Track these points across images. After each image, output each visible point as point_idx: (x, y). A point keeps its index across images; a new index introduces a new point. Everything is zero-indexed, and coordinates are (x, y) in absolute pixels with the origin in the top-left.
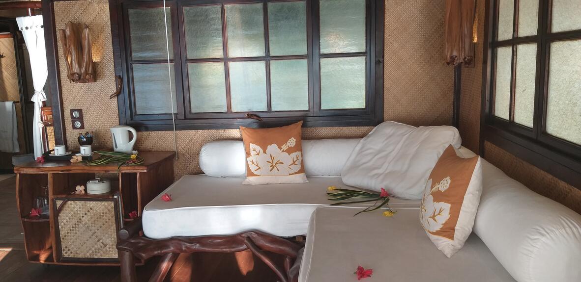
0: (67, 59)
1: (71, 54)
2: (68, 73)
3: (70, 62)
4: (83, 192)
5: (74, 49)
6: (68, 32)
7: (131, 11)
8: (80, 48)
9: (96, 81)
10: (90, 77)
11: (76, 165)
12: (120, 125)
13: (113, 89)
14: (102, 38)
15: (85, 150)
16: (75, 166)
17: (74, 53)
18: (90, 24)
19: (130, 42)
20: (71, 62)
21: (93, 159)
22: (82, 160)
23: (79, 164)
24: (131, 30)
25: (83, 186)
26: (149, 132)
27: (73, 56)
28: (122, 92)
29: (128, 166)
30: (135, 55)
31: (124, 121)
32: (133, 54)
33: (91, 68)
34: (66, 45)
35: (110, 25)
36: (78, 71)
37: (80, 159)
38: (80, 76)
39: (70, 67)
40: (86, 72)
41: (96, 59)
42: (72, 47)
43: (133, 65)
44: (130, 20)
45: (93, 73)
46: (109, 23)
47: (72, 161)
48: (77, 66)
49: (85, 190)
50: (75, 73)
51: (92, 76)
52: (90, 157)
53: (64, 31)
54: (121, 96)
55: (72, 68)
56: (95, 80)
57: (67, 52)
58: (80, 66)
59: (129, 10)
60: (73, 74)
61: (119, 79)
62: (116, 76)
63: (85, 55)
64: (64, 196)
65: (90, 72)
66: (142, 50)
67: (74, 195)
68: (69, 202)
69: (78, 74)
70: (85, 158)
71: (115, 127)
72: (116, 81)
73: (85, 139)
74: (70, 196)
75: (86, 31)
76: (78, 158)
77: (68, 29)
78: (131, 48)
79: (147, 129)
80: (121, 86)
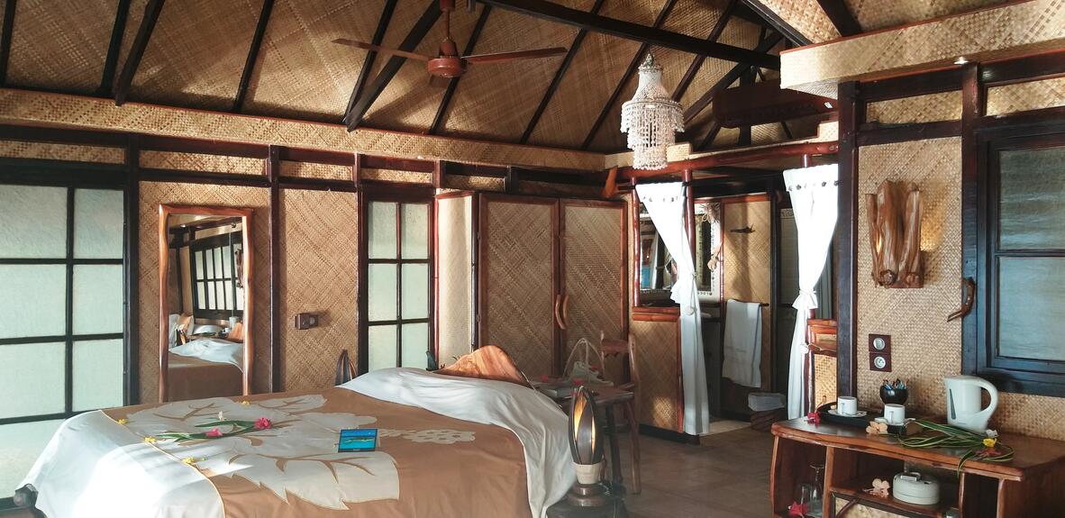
0: (874, 246)
1: (883, 237)
2: (875, 269)
3: (878, 250)
4: (886, 494)
5: (890, 228)
6: (881, 199)
7: (1006, 156)
8: (900, 226)
9: (922, 287)
10: (914, 279)
11: (875, 438)
12: (962, 373)
13: (956, 303)
14: (942, 206)
15: (894, 414)
16: (873, 441)
17: (888, 234)
18: (922, 183)
19: (999, 213)
20: (882, 251)
21: (909, 432)
22: (886, 432)
23: (882, 440)
24: (1003, 191)
25: (885, 482)
26: (1023, 396)
27: (887, 242)
28: (974, 310)
29: (979, 461)
30: (1007, 240)
31: (972, 367)
32: (1003, 238)
33: (916, 263)
34: (875, 221)
35: (960, 184)
36: (893, 268)
37: (884, 430)
38: (895, 275)
39: (879, 258)
40: (908, 271)
41: (926, 245)
42: (887, 224)
43: (1001, 258)
44: (1002, 172)
45: (919, 272)
46: (959, 180)
47: (869, 430)
48: (892, 258)
49: (890, 490)
50: (887, 272)
51: (917, 277)
52: (903, 428)
53: (874, 197)
54: (970, 318)
55: (882, 262)
56: (921, 285)
57: (876, 232)
58: (897, 258)
59: (1002, 153)
60: (883, 273)
61: (970, 284)
62: (963, 280)
63: (909, 238)
64: (850, 493)
65: (914, 269)
66: (1021, 230)
67: (868, 493)
68: (859, 507)
69: (892, 273)
70: (892, 429)
71: (953, 377)
72: (962, 288)
73: (893, 393)
74: (860, 496)
75: (915, 197)
76: (878, 426)
77: (882, 193)
78: (999, 226)
79: (1020, 388)
80: (972, 298)
